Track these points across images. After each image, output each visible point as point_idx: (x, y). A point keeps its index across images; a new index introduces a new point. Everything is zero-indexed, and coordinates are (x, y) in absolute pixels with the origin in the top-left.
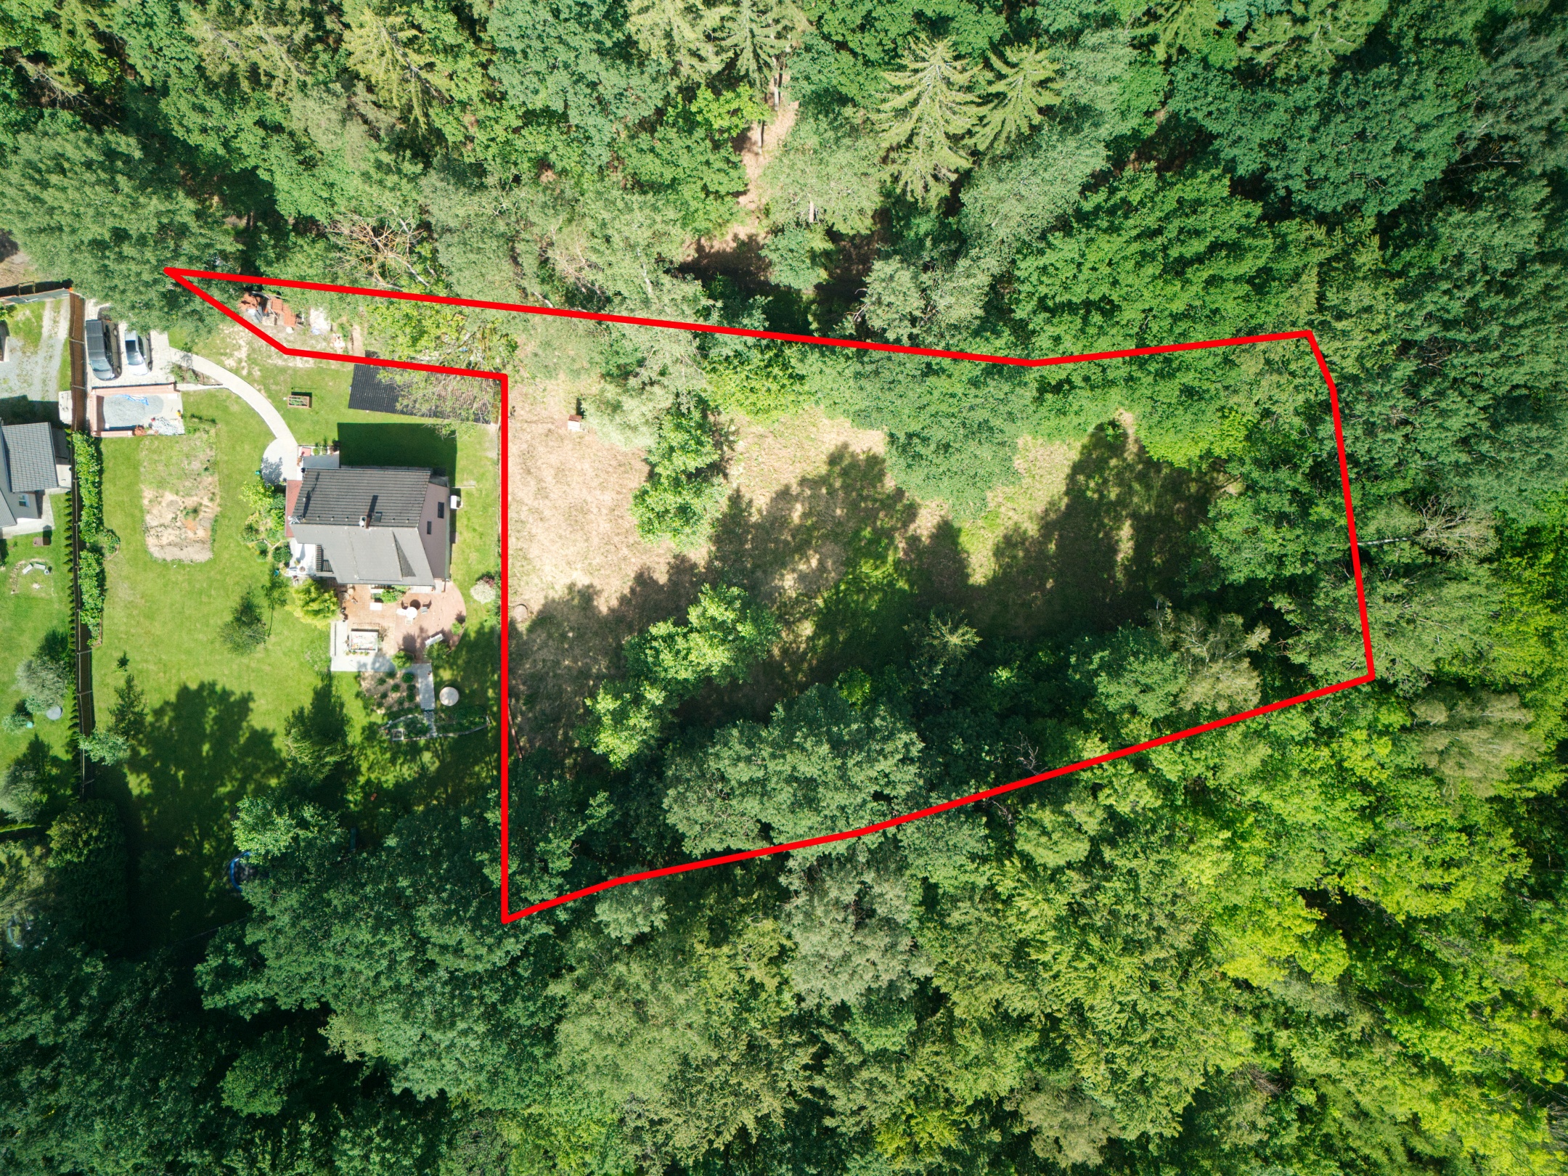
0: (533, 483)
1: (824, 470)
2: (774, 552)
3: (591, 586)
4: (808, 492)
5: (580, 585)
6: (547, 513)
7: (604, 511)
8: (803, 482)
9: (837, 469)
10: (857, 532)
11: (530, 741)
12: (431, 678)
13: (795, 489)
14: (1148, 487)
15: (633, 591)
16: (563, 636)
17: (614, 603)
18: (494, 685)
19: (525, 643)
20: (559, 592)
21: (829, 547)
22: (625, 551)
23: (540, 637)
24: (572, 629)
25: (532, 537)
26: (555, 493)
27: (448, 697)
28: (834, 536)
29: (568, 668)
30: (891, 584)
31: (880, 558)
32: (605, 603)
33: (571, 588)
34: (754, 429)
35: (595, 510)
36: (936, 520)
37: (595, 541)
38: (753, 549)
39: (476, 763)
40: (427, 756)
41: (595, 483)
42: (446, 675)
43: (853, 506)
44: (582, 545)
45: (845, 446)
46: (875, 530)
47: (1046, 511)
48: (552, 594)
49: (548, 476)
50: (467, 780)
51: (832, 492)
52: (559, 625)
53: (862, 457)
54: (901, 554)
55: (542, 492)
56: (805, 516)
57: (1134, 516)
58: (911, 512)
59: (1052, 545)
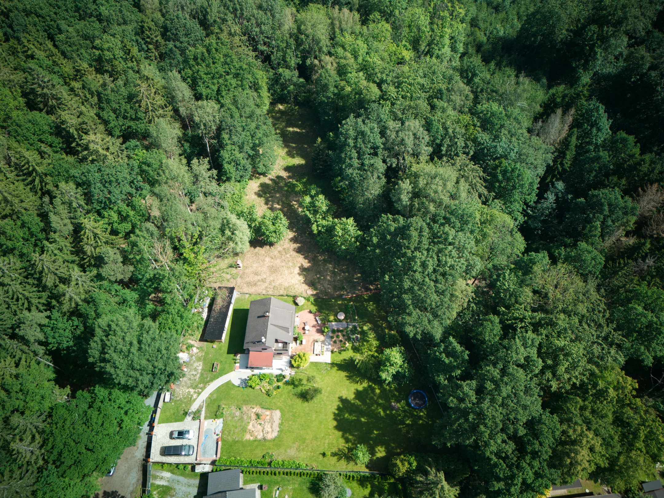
0: (259, 283)
3: (300, 268)
4: (270, 203)
5: (299, 271)
8: (267, 204)
9: (263, 195)
10: (286, 191)
12: (333, 323)
13: (269, 206)
15: (302, 255)
16: (319, 278)
17: (306, 261)
19: (321, 291)
23: (319, 286)
24: (316, 275)
26: (264, 276)
27: (342, 316)
32: (306, 264)
35: (272, 264)
36: (283, 172)
37: (283, 264)
39: (367, 310)
41: (262, 263)
42: (332, 318)
43: (277, 192)
46: (285, 187)
47: (282, 146)
48: (302, 281)
50: (374, 313)
52: (314, 280)
54: (294, 180)
59: (294, 145)
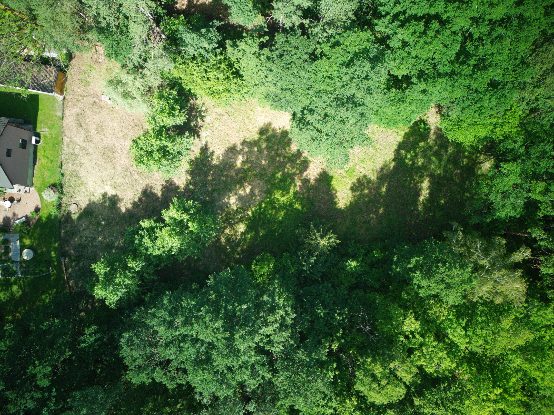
0: (83, 132)
1: (256, 137)
2: (225, 182)
3: (116, 195)
4: (246, 149)
5: (109, 194)
6: (91, 151)
7: (125, 152)
8: (244, 143)
9: (264, 137)
10: (273, 175)
11: (76, 283)
12: (18, 243)
13: (239, 147)
14: (440, 160)
15: (140, 200)
16: (99, 224)
17: (129, 206)
18: (55, 250)
19: (76, 226)
20: (97, 197)
21: (257, 182)
22: (136, 176)
23: (84, 223)
24: (103, 220)
25: (81, 165)
26: (97, 138)
27: (27, 255)
28: (260, 176)
29: (101, 242)
30: (291, 205)
31: (286, 190)
32: (124, 207)
33: (104, 195)
34: (216, 110)
35: (120, 151)
36: (319, 171)
37: (119, 169)
38: (213, 180)
39: (43, 293)
40: (15, 288)
41: (121, 135)
42: (27, 242)
43: (272, 159)
44: (111, 171)
45: (270, 124)
46: (284, 174)
47: (382, 169)
48: (93, 199)
49: (92, 129)
50: (38, 303)
51: (260, 151)
52: (96, 217)
53: (279, 131)
54: (298, 188)
55: (88, 138)
56: (244, 163)
57: (431, 176)
58: (305, 165)
59: (384, 189)
